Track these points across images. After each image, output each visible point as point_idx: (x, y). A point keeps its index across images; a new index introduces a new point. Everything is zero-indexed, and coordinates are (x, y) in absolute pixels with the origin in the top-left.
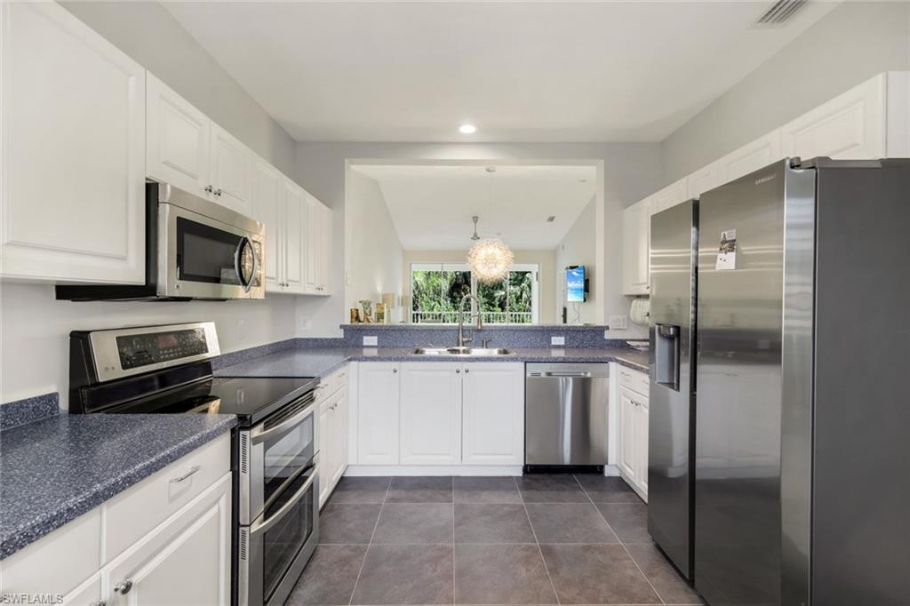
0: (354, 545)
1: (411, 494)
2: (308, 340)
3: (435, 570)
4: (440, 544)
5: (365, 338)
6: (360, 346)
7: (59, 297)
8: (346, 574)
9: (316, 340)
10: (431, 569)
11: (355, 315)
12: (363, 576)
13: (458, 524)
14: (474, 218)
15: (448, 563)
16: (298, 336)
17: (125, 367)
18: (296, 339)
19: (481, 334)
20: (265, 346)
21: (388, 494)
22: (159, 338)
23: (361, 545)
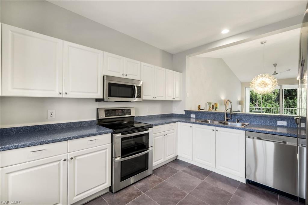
0: (161, 178)
1: (191, 172)
2: (176, 114)
3: (174, 198)
4: (184, 191)
5: (191, 115)
6: (190, 118)
7: (96, 101)
8: (152, 185)
9: (178, 114)
10: (173, 197)
11: (199, 107)
12: (155, 188)
13: (197, 188)
14: (274, 65)
15: (180, 198)
16: (173, 113)
17: (105, 117)
18: (172, 114)
19: (236, 117)
20: (158, 115)
21: (184, 169)
22: (117, 110)
23: (162, 180)
